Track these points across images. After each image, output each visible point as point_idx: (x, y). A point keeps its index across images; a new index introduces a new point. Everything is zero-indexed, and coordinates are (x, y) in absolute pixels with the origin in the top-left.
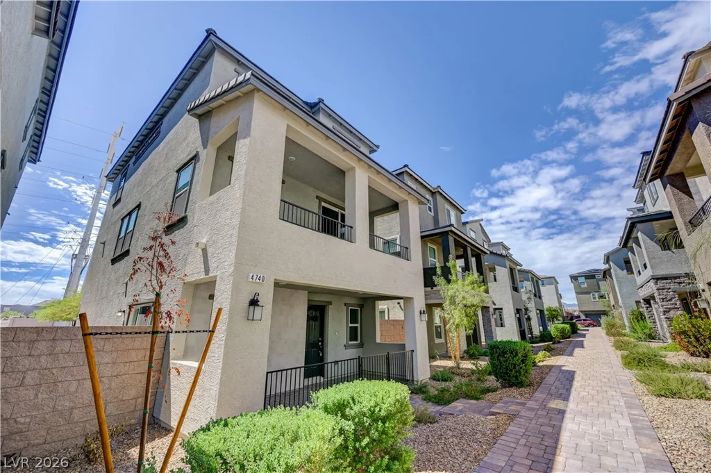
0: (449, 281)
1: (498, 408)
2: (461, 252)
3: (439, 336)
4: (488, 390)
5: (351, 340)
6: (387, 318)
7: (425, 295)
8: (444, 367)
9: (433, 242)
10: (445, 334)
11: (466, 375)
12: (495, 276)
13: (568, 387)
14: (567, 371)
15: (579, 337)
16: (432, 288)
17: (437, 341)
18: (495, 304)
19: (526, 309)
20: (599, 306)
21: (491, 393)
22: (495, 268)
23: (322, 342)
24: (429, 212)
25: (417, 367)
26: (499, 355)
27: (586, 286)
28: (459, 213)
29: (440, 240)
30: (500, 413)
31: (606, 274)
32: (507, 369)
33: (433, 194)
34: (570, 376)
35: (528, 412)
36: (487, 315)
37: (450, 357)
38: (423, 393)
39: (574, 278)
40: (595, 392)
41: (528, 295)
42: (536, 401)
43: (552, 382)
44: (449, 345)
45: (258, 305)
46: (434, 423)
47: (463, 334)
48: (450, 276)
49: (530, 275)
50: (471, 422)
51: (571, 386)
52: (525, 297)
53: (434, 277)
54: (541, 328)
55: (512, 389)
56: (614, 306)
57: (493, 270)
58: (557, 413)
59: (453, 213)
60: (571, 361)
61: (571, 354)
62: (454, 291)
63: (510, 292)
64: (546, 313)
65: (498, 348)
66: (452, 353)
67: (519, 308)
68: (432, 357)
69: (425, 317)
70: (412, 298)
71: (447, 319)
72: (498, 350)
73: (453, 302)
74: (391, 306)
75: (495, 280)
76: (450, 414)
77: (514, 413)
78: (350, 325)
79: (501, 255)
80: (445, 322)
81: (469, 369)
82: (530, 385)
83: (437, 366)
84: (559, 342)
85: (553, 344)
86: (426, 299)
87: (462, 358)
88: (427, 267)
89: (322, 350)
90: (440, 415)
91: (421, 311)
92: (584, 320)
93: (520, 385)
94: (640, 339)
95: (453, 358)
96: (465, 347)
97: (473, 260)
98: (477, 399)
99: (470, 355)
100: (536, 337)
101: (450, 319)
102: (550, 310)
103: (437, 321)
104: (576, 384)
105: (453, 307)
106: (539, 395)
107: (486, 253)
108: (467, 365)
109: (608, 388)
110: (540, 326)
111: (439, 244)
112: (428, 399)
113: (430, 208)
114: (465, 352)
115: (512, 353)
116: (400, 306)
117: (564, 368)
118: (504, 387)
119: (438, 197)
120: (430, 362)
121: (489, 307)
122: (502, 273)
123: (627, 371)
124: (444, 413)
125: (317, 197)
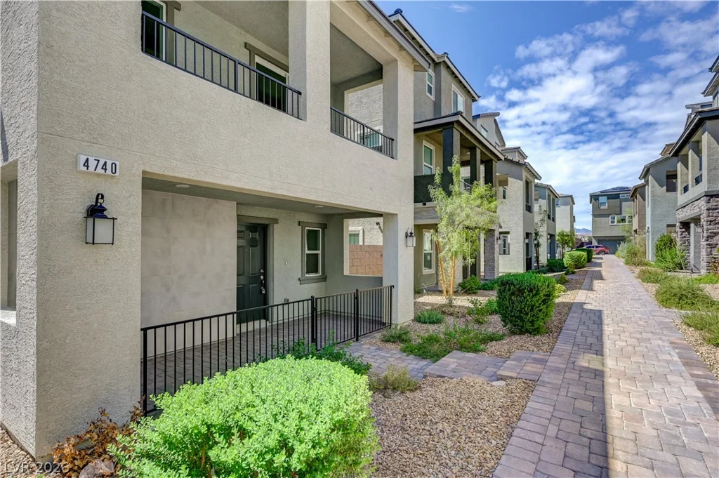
0: (449, 194)
1: (510, 369)
2: (467, 157)
3: (428, 265)
4: (492, 338)
5: (308, 272)
6: (361, 243)
7: (415, 213)
8: (432, 305)
9: (431, 139)
10: (437, 263)
11: (460, 315)
12: (504, 192)
13: (597, 333)
14: (591, 310)
15: (595, 266)
16: (425, 204)
17: (426, 271)
18: (501, 227)
19: (537, 234)
20: (617, 231)
21: (494, 343)
22: (507, 181)
23: (265, 274)
24: (428, 94)
25: (397, 306)
26: (513, 294)
27: (606, 207)
28: (469, 100)
29: (441, 137)
30: (512, 378)
31: (638, 192)
32: (521, 312)
33: (436, 64)
34: (597, 318)
35: (552, 376)
36: (491, 239)
37: (441, 292)
38: (403, 341)
39: (594, 198)
40: (634, 342)
41: (541, 217)
42: (560, 356)
43: (575, 327)
44: (440, 277)
45: (105, 217)
46: (416, 389)
47: (459, 263)
48: (451, 186)
49: (547, 191)
50: (470, 393)
51: (601, 331)
52: (537, 219)
53: (429, 186)
54: (549, 255)
55: (524, 337)
56: (636, 231)
57: (504, 183)
58: (593, 375)
59: (461, 99)
60: (592, 296)
61: (591, 289)
62: (454, 206)
63: (522, 211)
64: (557, 238)
65: (512, 284)
66: (443, 287)
67: (528, 232)
68: (418, 292)
69: (412, 242)
70: (396, 215)
71: (441, 244)
72: (512, 287)
73: (451, 222)
74: (368, 227)
75: (504, 197)
76: (438, 376)
77: (532, 377)
78: (307, 252)
79: (518, 164)
80: (437, 248)
81: (463, 307)
82: (549, 331)
83: (424, 304)
84: (573, 273)
85: (566, 274)
86: (415, 219)
87: (456, 293)
88: (419, 174)
89: (265, 286)
90: (425, 377)
91: (407, 233)
92: (597, 247)
93: (536, 331)
94: (667, 269)
95: (445, 292)
96: (460, 280)
97: (482, 168)
98: (476, 351)
99: (465, 289)
100: (543, 267)
101: (445, 244)
102: (563, 235)
103: (427, 247)
104: (608, 329)
105: (451, 229)
106: (562, 346)
107: (499, 159)
108: (463, 301)
109: (650, 335)
110: (548, 254)
111: (438, 143)
112: (409, 351)
113: (430, 88)
114: (459, 285)
115: (531, 291)
116: (380, 227)
117: (586, 307)
118: (513, 333)
119: (444, 72)
120: (415, 299)
121: (494, 230)
122: (516, 187)
123: (664, 309)
124: (431, 375)
125: (246, 45)
